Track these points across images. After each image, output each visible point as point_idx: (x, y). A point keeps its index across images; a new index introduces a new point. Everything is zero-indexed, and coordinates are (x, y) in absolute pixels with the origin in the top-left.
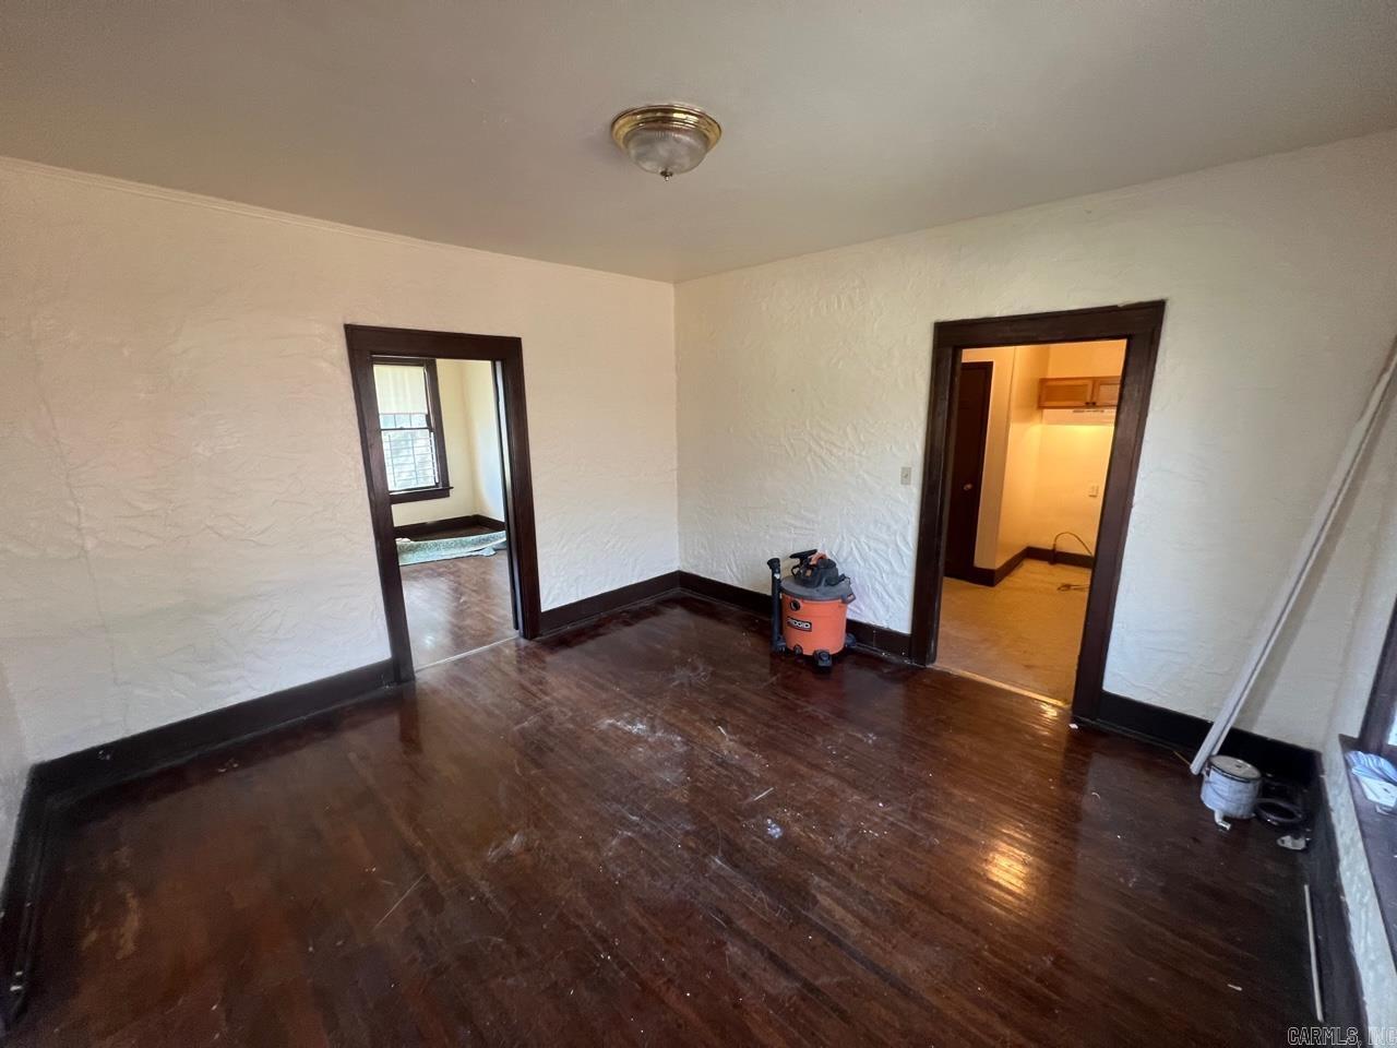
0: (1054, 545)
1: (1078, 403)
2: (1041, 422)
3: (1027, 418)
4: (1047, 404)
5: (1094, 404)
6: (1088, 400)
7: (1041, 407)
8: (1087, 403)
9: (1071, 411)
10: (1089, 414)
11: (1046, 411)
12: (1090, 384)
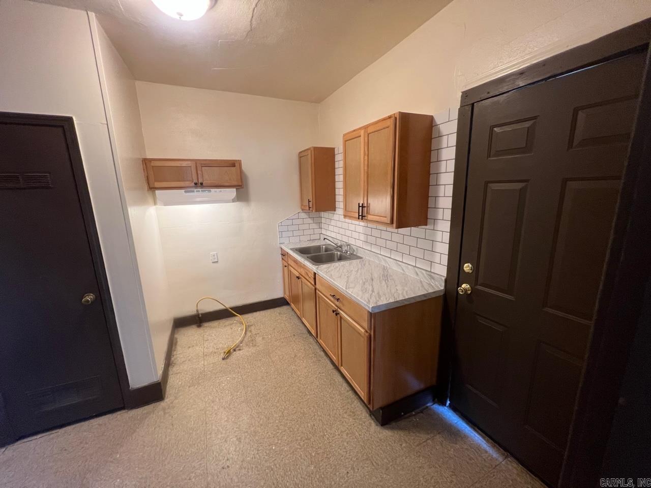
0: (197, 311)
1: (187, 184)
2: (155, 204)
3: (141, 201)
4: (157, 185)
5: (202, 184)
6: (195, 181)
7: (152, 189)
8: (196, 184)
9: (183, 191)
10: (198, 193)
11: (157, 192)
12: (192, 164)
